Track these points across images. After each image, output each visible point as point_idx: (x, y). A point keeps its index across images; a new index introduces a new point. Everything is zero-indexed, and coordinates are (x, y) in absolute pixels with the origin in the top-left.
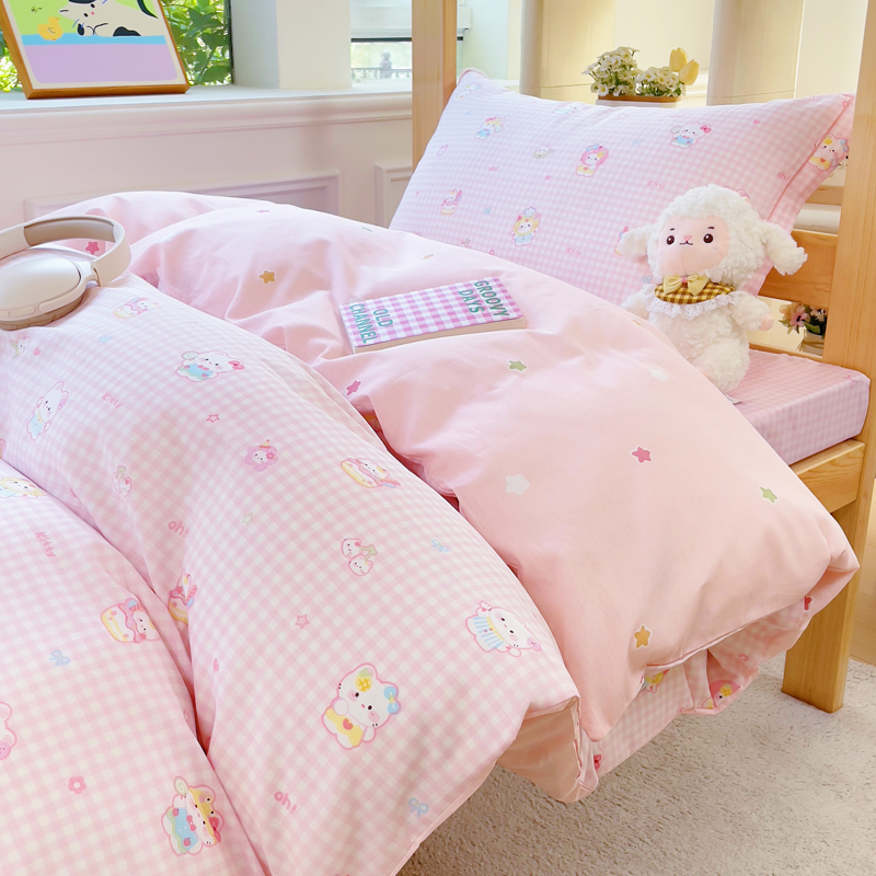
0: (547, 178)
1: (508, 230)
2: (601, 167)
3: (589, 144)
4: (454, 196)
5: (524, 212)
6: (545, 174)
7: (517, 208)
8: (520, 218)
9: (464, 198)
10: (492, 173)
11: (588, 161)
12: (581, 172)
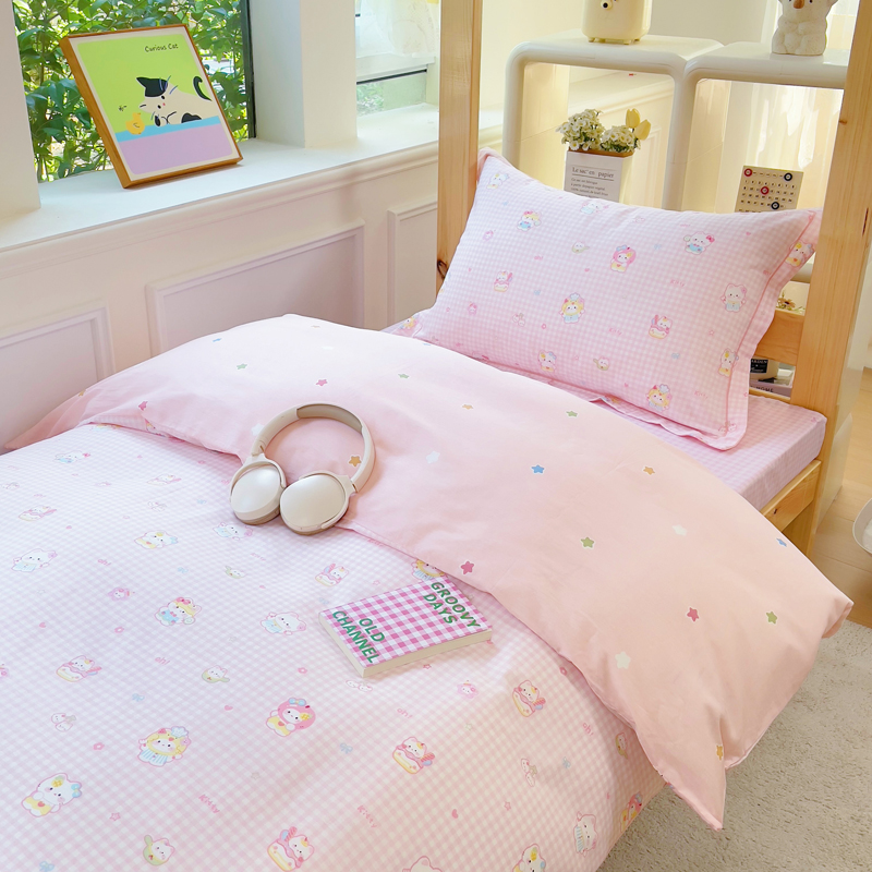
0: (587, 270)
1: (557, 310)
2: (631, 265)
3: (618, 245)
4: (506, 277)
5: (570, 297)
6: (585, 267)
7: (563, 292)
8: (566, 301)
9: (515, 279)
10: (537, 261)
11: (619, 259)
12: (614, 268)
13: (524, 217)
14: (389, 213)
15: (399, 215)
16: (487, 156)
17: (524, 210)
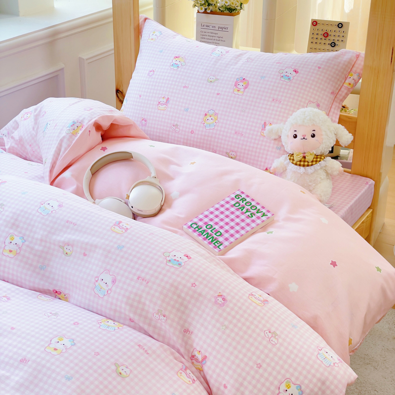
0: (218, 94)
1: (200, 121)
2: (247, 90)
3: (237, 77)
4: (165, 100)
5: (208, 112)
6: (216, 92)
7: (203, 109)
8: (206, 115)
9: (171, 102)
10: (185, 89)
11: (239, 86)
12: (236, 92)
13: (174, 60)
14: (80, 59)
15: (87, 59)
16: (146, 19)
17: (174, 56)
